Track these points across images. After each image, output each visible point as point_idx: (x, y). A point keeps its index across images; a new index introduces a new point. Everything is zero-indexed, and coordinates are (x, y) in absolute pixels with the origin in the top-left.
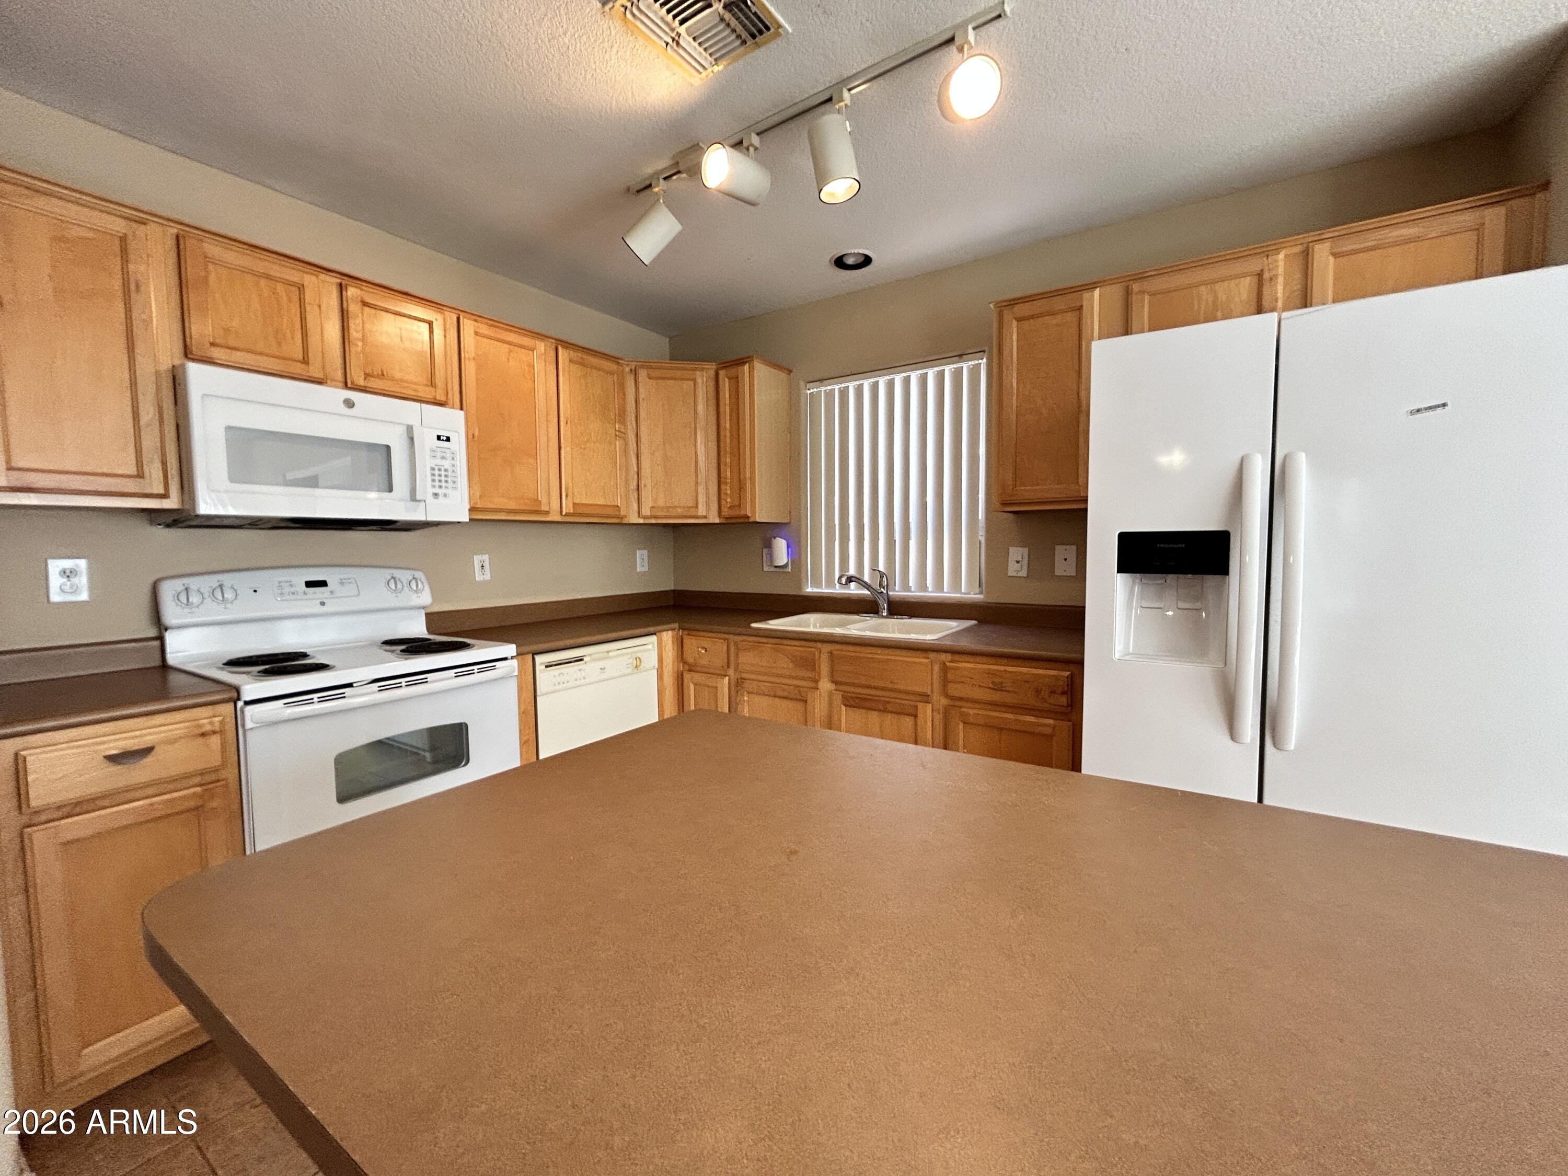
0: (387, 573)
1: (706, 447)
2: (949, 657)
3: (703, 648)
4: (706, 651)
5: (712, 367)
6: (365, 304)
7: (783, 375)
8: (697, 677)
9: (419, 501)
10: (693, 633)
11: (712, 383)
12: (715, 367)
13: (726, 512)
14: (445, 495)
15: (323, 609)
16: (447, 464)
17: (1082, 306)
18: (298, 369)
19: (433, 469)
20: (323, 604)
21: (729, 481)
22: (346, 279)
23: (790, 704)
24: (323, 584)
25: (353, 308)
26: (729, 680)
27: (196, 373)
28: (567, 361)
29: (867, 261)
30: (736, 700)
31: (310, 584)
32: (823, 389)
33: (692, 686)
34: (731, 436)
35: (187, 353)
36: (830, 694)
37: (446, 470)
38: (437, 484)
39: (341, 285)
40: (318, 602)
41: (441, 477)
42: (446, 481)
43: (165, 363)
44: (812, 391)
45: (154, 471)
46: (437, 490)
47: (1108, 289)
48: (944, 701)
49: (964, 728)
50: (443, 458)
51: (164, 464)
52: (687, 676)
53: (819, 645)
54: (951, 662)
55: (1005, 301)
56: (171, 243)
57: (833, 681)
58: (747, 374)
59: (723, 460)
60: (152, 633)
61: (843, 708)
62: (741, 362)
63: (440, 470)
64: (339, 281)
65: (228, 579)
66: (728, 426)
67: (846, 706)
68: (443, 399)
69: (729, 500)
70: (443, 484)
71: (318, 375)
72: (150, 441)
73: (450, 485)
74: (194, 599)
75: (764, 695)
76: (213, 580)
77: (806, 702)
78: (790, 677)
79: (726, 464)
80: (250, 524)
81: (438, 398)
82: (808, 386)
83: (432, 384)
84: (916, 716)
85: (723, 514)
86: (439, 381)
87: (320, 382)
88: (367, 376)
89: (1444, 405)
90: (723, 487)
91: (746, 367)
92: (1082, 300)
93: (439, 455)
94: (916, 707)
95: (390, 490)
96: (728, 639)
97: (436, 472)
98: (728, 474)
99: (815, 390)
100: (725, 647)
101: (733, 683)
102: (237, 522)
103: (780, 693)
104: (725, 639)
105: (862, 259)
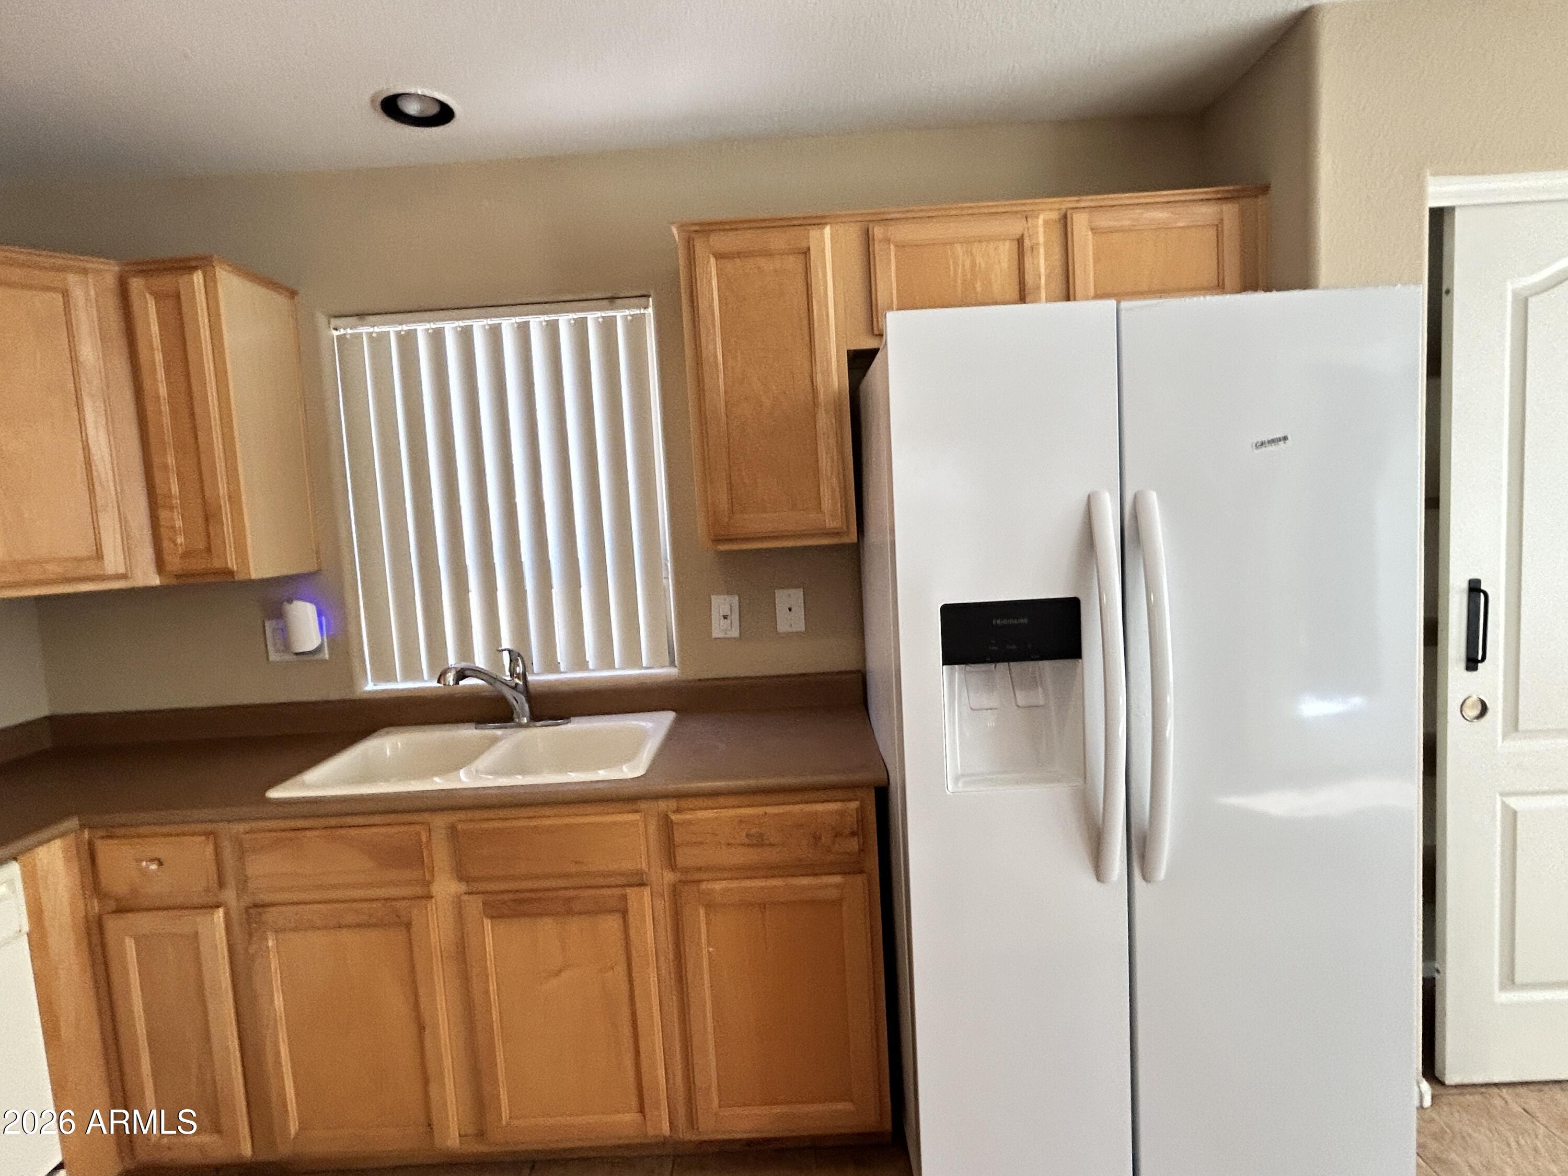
1: (111, 432)
2: (673, 804)
3: (152, 860)
4: (161, 864)
5: (109, 271)
7: (280, 300)
8: (145, 922)
10: (118, 832)
11: (111, 304)
12: (117, 268)
13: (174, 563)
17: (809, 249)
21: (176, 502)
23: (373, 935)
26: (227, 915)
29: (444, 114)
30: (246, 950)
32: (364, 330)
33: (130, 946)
34: (174, 412)
36: (458, 905)
44: (342, 332)
47: (841, 229)
48: (669, 877)
49: (707, 915)
52: (113, 925)
53: (426, 817)
54: (678, 811)
55: (696, 224)
57: (461, 878)
58: (201, 297)
59: (156, 460)
61: (487, 923)
62: (185, 266)
66: (163, 391)
67: (492, 917)
69: (180, 540)
75: (314, 928)
77: (408, 926)
78: (371, 885)
79: (165, 467)
82: (334, 322)
84: (624, 913)
85: (169, 568)
89: (1285, 438)
90: (163, 514)
91: (198, 278)
92: (808, 238)
94: (624, 897)
96: (211, 833)
98: (175, 489)
99: (349, 331)
100: (210, 850)
101: (234, 915)
103: (350, 918)
104: (207, 834)
105: (434, 110)
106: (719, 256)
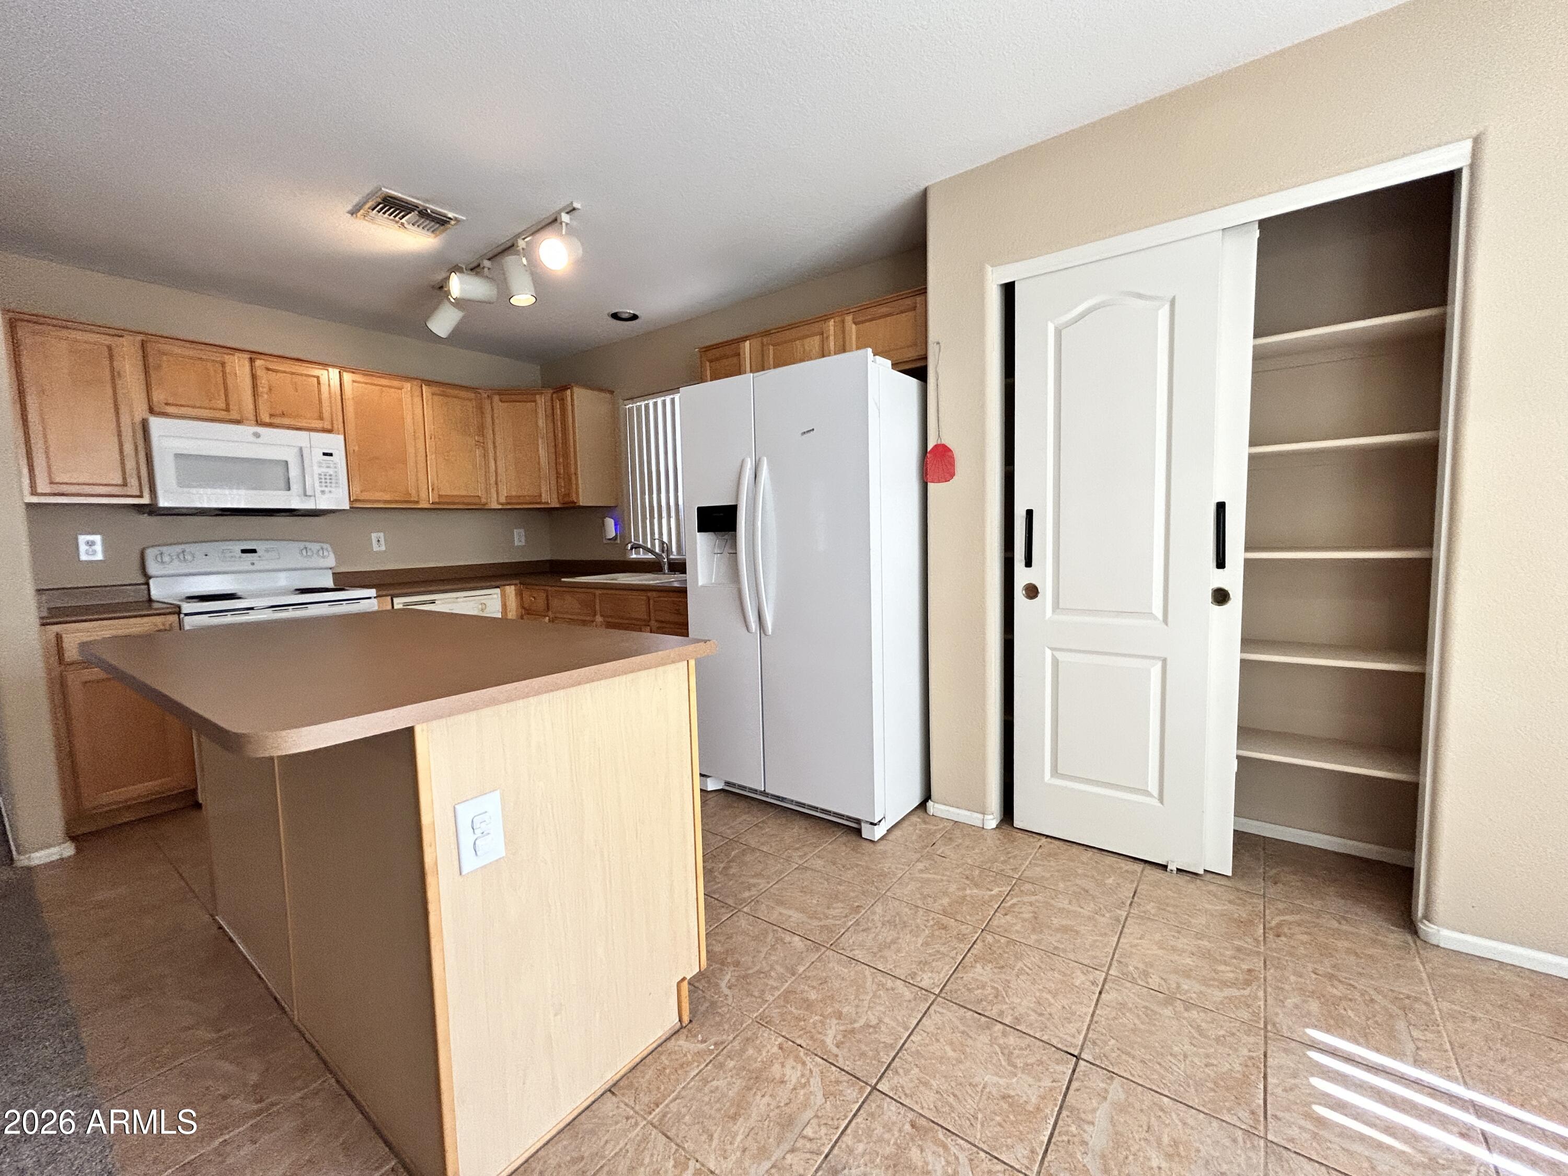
0: (302, 545)
1: (546, 450)
2: (656, 594)
3: (534, 596)
4: (535, 598)
5: (550, 392)
6: (268, 369)
7: (605, 397)
9: (310, 496)
10: (528, 587)
11: (548, 404)
13: (562, 498)
14: (330, 492)
15: (251, 568)
16: (331, 471)
17: (740, 352)
18: (223, 414)
19: (320, 475)
20: (253, 564)
21: (562, 475)
22: (254, 355)
24: (254, 551)
25: (260, 373)
27: (156, 423)
28: (430, 395)
29: (634, 317)
31: (244, 551)
32: (635, 405)
35: (152, 411)
37: (330, 475)
38: (324, 484)
39: (251, 358)
40: (249, 563)
41: (327, 480)
42: (331, 483)
43: (138, 419)
44: (628, 406)
45: (133, 481)
46: (323, 489)
47: (753, 341)
48: (656, 624)
50: (328, 467)
51: (139, 478)
53: (593, 591)
54: (657, 597)
56: (138, 345)
58: (569, 399)
59: (558, 460)
60: (142, 580)
62: (565, 388)
63: (325, 475)
64: (249, 356)
65: (188, 548)
68: (329, 427)
69: (562, 490)
70: (328, 484)
71: (238, 417)
72: (130, 465)
73: (333, 485)
74: (166, 559)
76: (178, 548)
79: (560, 463)
80: (200, 512)
81: (325, 427)
82: (625, 403)
83: (321, 418)
85: (560, 500)
86: (326, 415)
87: (238, 422)
88: (271, 415)
89: (813, 430)
90: (559, 480)
91: (568, 392)
92: (740, 348)
93: (324, 465)
95: (289, 489)
96: (547, 590)
97: (323, 477)
98: (562, 470)
99: (630, 406)
100: (545, 596)
102: (190, 512)
104: (545, 590)
105: (630, 315)
106: (711, 361)
